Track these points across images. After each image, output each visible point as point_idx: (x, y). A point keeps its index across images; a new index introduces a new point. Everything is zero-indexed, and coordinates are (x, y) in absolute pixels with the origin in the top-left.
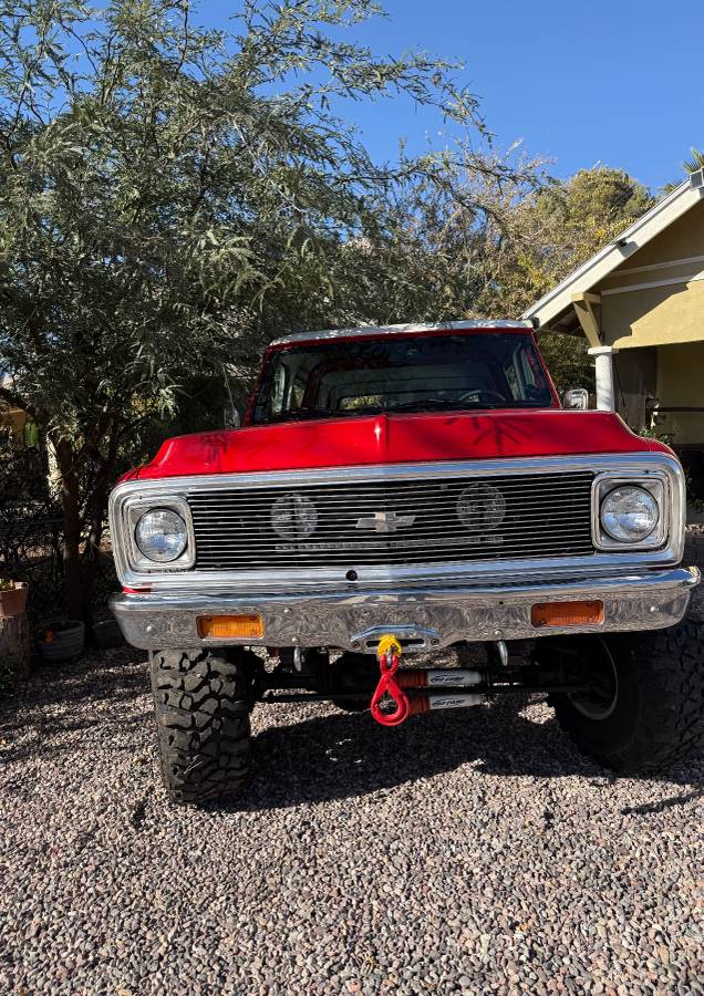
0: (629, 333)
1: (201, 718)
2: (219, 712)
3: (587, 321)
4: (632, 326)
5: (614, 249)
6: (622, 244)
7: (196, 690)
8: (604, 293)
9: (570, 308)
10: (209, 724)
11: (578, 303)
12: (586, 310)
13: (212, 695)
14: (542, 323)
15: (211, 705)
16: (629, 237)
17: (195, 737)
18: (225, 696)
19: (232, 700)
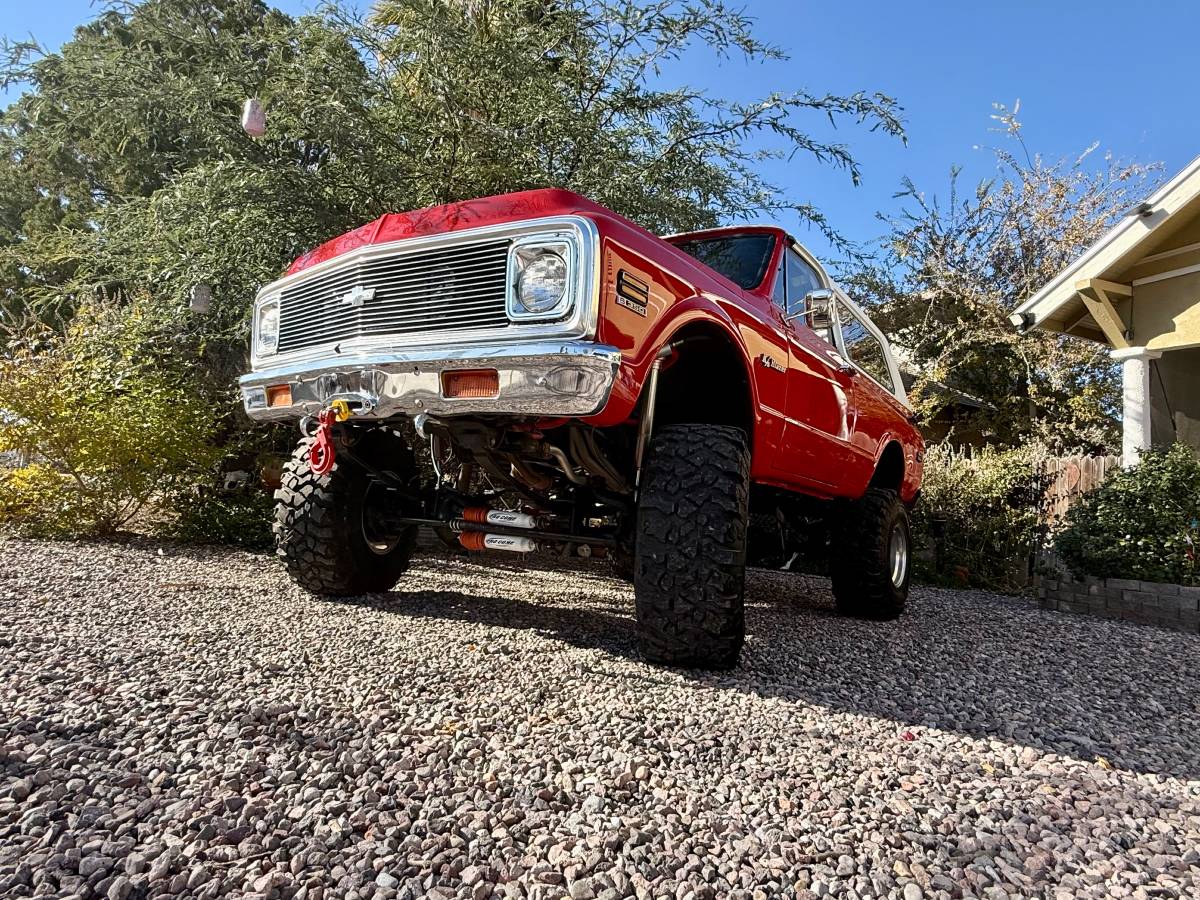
0: (1171, 328)
1: (299, 499)
2: (311, 498)
3: (1103, 316)
4: (1175, 320)
5: (1135, 221)
6: (1145, 213)
7: (303, 476)
8: (1137, 283)
9: (1076, 299)
10: (302, 505)
11: (1083, 291)
12: (1098, 301)
13: (312, 482)
14: (1038, 320)
15: (307, 490)
16: (1157, 203)
17: (292, 513)
18: (320, 486)
19: (324, 490)
